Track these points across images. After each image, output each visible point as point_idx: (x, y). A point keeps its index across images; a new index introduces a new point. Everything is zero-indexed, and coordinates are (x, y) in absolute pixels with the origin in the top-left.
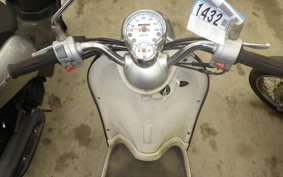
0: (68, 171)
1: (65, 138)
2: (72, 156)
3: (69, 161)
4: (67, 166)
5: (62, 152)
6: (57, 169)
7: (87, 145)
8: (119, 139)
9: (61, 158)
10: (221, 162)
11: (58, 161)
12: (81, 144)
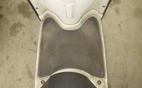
0: (19, 35)
1: (12, 13)
2: (20, 25)
3: (18, 29)
4: (18, 32)
5: (12, 23)
6: (12, 34)
7: (29, 17)
8: (48, 15)
9: (13, 27)
10: (121, 22)
11: (11, 29)
12: (25, 16)
